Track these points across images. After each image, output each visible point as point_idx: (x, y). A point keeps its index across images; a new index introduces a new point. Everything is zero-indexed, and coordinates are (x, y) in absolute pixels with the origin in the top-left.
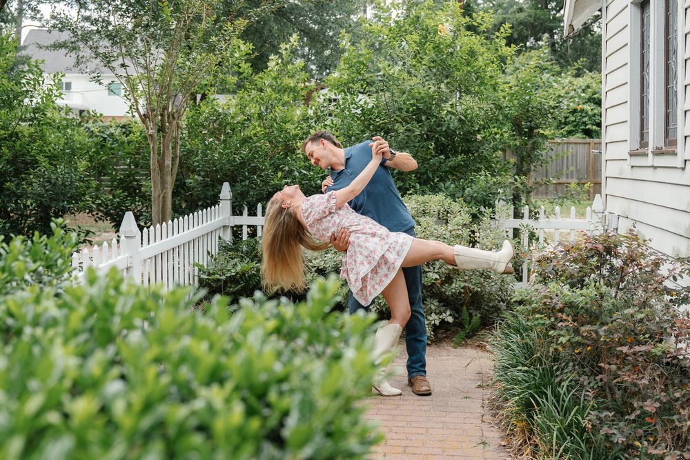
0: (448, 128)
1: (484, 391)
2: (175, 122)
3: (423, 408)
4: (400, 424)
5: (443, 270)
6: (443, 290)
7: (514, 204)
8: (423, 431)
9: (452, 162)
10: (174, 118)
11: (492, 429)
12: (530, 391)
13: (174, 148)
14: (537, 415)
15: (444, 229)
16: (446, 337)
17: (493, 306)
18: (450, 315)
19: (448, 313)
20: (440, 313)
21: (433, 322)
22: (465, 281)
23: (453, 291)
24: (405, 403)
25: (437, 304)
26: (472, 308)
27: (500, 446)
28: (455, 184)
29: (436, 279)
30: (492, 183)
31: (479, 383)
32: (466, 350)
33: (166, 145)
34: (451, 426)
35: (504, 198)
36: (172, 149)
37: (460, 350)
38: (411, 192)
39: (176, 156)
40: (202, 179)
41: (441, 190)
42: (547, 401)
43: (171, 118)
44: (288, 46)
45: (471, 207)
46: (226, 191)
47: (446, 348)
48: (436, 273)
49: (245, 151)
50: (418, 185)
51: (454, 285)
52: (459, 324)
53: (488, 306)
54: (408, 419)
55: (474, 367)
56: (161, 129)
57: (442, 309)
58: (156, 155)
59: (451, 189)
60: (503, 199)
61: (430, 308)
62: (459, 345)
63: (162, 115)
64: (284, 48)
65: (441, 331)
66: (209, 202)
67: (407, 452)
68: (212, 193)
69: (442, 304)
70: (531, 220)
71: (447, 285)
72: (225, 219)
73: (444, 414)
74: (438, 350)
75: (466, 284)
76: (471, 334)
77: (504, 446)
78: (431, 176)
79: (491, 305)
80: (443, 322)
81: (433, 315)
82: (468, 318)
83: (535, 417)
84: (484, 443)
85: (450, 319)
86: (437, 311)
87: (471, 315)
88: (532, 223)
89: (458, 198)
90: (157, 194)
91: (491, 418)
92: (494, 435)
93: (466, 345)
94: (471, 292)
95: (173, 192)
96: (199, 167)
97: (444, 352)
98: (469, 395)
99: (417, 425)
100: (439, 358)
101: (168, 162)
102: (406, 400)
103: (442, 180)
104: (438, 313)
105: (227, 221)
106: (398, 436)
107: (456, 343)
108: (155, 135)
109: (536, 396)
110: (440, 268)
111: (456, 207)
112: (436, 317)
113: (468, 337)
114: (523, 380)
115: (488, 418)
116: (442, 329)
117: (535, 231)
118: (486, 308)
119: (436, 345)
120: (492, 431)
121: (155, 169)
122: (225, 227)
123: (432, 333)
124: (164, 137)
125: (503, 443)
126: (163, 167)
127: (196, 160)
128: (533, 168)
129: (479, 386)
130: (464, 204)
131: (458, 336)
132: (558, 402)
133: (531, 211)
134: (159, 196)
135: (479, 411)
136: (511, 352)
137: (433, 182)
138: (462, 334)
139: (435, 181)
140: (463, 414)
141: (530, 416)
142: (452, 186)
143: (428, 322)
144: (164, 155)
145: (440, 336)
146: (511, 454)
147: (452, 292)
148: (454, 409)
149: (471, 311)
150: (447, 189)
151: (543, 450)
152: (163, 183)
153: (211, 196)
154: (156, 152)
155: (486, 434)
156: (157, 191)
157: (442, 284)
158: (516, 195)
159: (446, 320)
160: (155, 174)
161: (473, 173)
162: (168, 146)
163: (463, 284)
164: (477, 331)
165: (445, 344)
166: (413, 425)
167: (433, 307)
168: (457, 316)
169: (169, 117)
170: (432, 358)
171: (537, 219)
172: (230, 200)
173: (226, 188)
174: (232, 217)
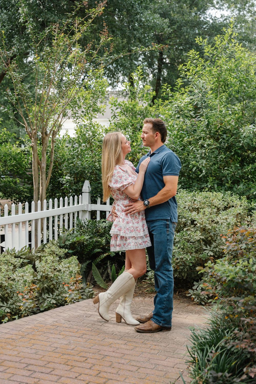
2: (48, 138)
29: (211, 256)
33: (42, 154)
39: (51, 162)
43: (44, 135)
48: (211, 251)
72: (84, 205)
110: (215, 248)
122: (85, 211)
126: (41, 168)
134: (38, 188)
154: (36, 158)
156: (36, 184)
162: (44, 154)
172: (89, 193)
173: (87, 183)
174: (90, 205)
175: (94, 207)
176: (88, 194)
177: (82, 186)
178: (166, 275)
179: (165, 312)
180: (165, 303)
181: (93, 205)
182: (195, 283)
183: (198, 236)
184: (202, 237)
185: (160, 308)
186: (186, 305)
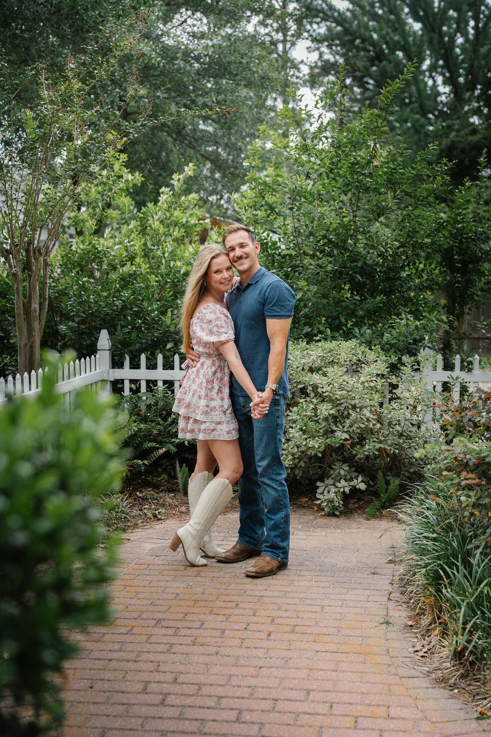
0: (365, 263)
1: (396, 567)
2: (42, 259)
3: (321, 585)
4: (291, 601)
5: (354, 428)
6: (354, 452)
7: (444, 355)
8: (319, 609)
9: (369, 305)
10: (40, 254)
11: (400, 608)
12: (439, 562)
13: (42, 289)
14: (446, 588)
15: (355, 380)
16: (359, 508)
17: (415, 472)
18: (362, 481)
19: (360, 479)
20: (351, 479)
21: (342, 490)
22: (381, 442)
23: (366, 453)
24: (301, 578)
25: (347, 468)
26: (389, 474)
27: (406, 626)
28: (372, 330)
29: (346, 440)
30: (413, 327)
31: (390, 558)
32: (380, 523)
33: (32, 286)
34: (352, 604)
35: (430, 345)
36: (40, 289)
37: (373, 522)
38: (318, 338)
39: (45, 299)
40: (77, 325)
41: (355, 337)
42: (458, 572)
43: (37, 254)
44: (181, 176)
45: (390, 357)
46: (104, 340)
47: (358, 520)
48: (346, 432)
49: (126, 294)
50: (329, 331)
51: (367, 447)
52: (372, 493)
53: (409, 472)
54: (302, 596)
55: (386, 541)
56: (27, 267)
57: (354, 475)
58: (21, 297)
59: (367, 335)
60: (429, 347)
61: (339, 473)
62: (373, 516)
63: (27, 251)
64: (176, 179)
65: (352, 501)
66: (84, 352)
67: (296, 631)
68: (89, 342)
69: (353, 469)
70: (463, 373)
71: (358, 446)
72: (103, 372)
73: (345, 591)
74: (347, 521)
75: (382, 446)
76: (387, 504)
77: (411, 626)
78: (343, 320)
79: (412, 470)
80: (354, 490)
81: (343, 481)
82: (384, 486)
83: (444, 591)
84: (387, 623)
85: (362, 486)
86: (348, 478)
87: (388, 483)
88: (464, 376)
89: (375, 346)
90: (23, 343)
91: (400, 596)
92: (401, 615)
93: (381, 517)
94: (388, 455)
95: (42, 341)
96: (73, 311)
97: (354, 525)
98: (378, 571)
99: (311, 603)
100: (347, 531)
101: (35, 305)
102: (302, 576)
103: (358, 324)
104: (349, 480)
105: (105, 375)
106: (287, 614)
107: (369, 515)
108: (20, 274)
109: (446, 567)
110: (351, 427)
111: (371, 356)
112: (346, 484)
113: (384, 507)
114: (434, 549)
115: (396, 595)
116: (354, 499)
117: (467, 385)
118: (407, 474)
119: (345, 516)
120: (399, 610)
121: (19, 314)
122: (103, 381)
123: (342, 502)
124: (30, 276)
125: (410, 623)
126: (30, 312)
127: (70, 304)
128: (467, 310)
129: (391, 562)
130: (382, 353)
131: (371, 506)
132: (470, 573)
133: (462, 361)
134: (26, 344)
135: (387, 588)
136: (424, 520)
137: (347, 327)
138: (377, 503)
139: (349, 326)
140: (368, 591)
141: (439, 591)
142: (368, 331)
143: (336, 490)
144: (30, 298)
145: (351, 506)
146: (418, 635)
147: (364, 455)
148: (357, 586)
149: (388, 478)
150: (362, 335)
151: (452, 629)
152: (30, 330)
153: (87, 345)
154: (21, 294)
155: (391, 613)
156: (23, 339)
157: (353, 445)
158: (446, 343)
159: (357, 487)
160: (21, 320)
161: (393, 317)
162: (35, 287)
163: (378, 446)
164: (395, 501)
165: (356, 516)
166: (307, 602)
167: (342, 472)
168: (371, 483)
169: (34, 253)
170: (340, 531)
171: (470, 370)
172: (109, 350)
173: (104, 335)
174: (111, 370)
175: (118, 374)
176: (108, 352)
177: (97, 339)
178: (277, 481)
179: (282, 541)
180: (282, 526)
181: (116, 370)
182: (318, 484)
183: (325, 409)
184: (332, 412)
185: (275, 536)
186: (311, 517)
